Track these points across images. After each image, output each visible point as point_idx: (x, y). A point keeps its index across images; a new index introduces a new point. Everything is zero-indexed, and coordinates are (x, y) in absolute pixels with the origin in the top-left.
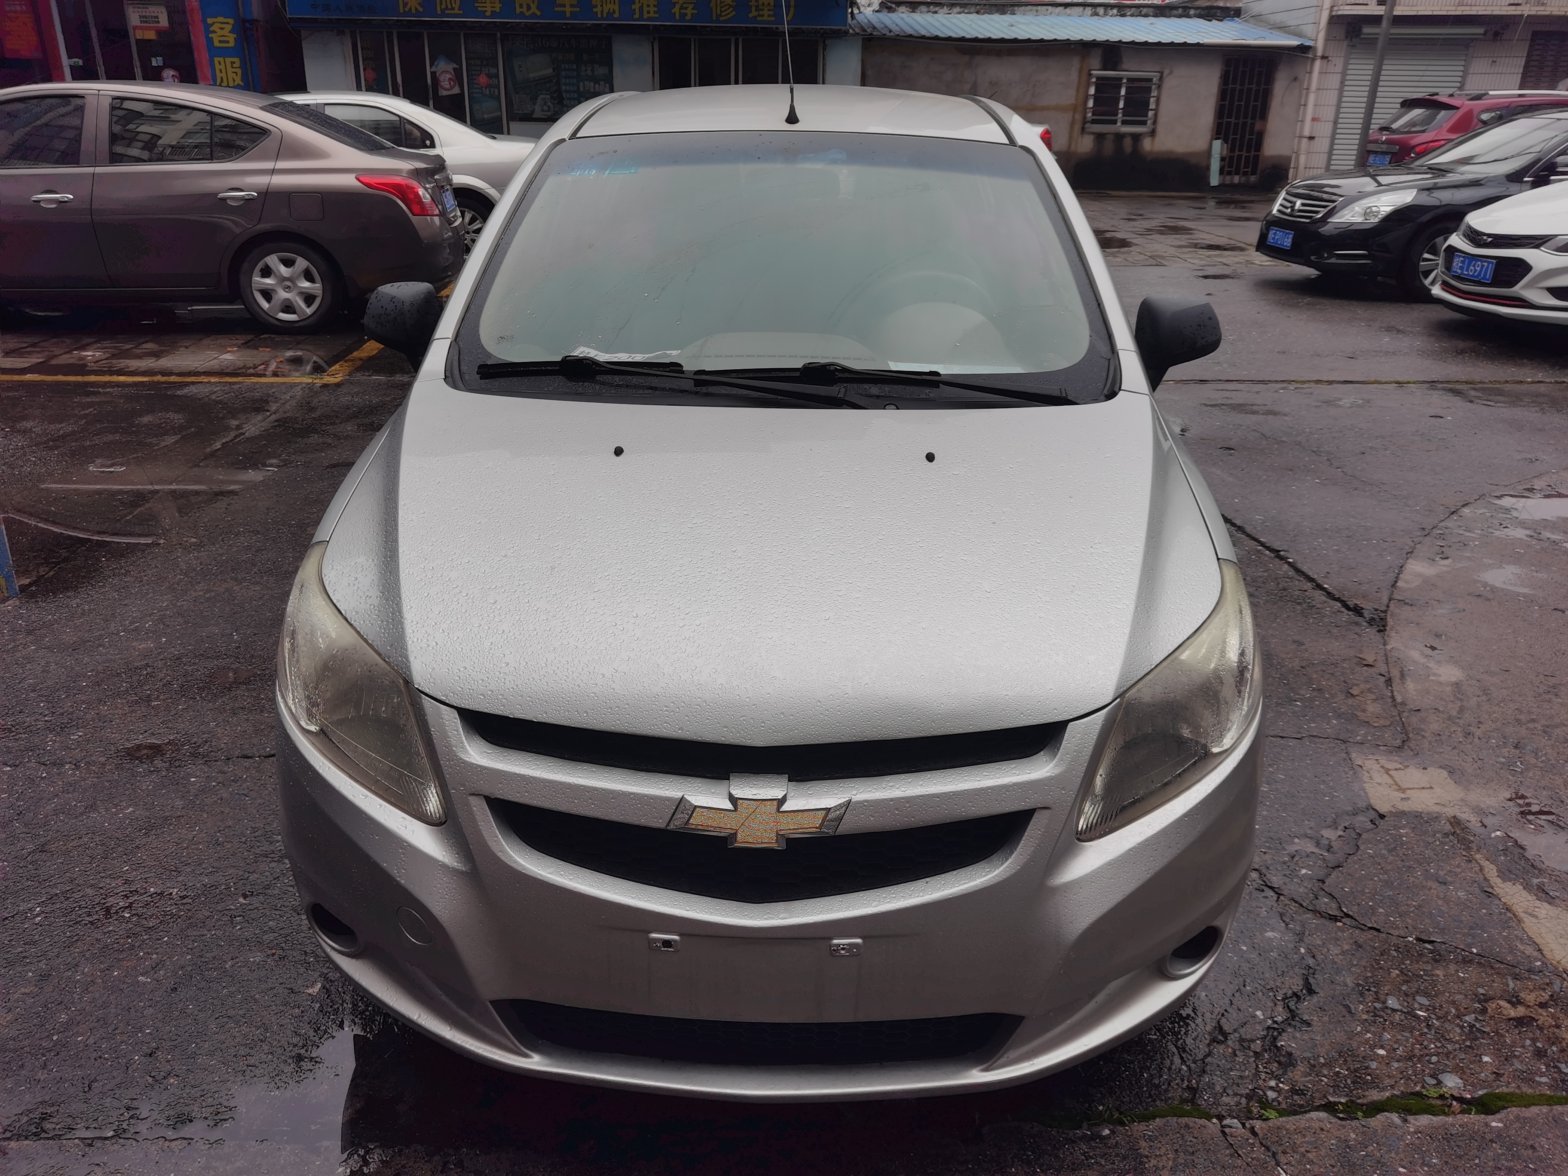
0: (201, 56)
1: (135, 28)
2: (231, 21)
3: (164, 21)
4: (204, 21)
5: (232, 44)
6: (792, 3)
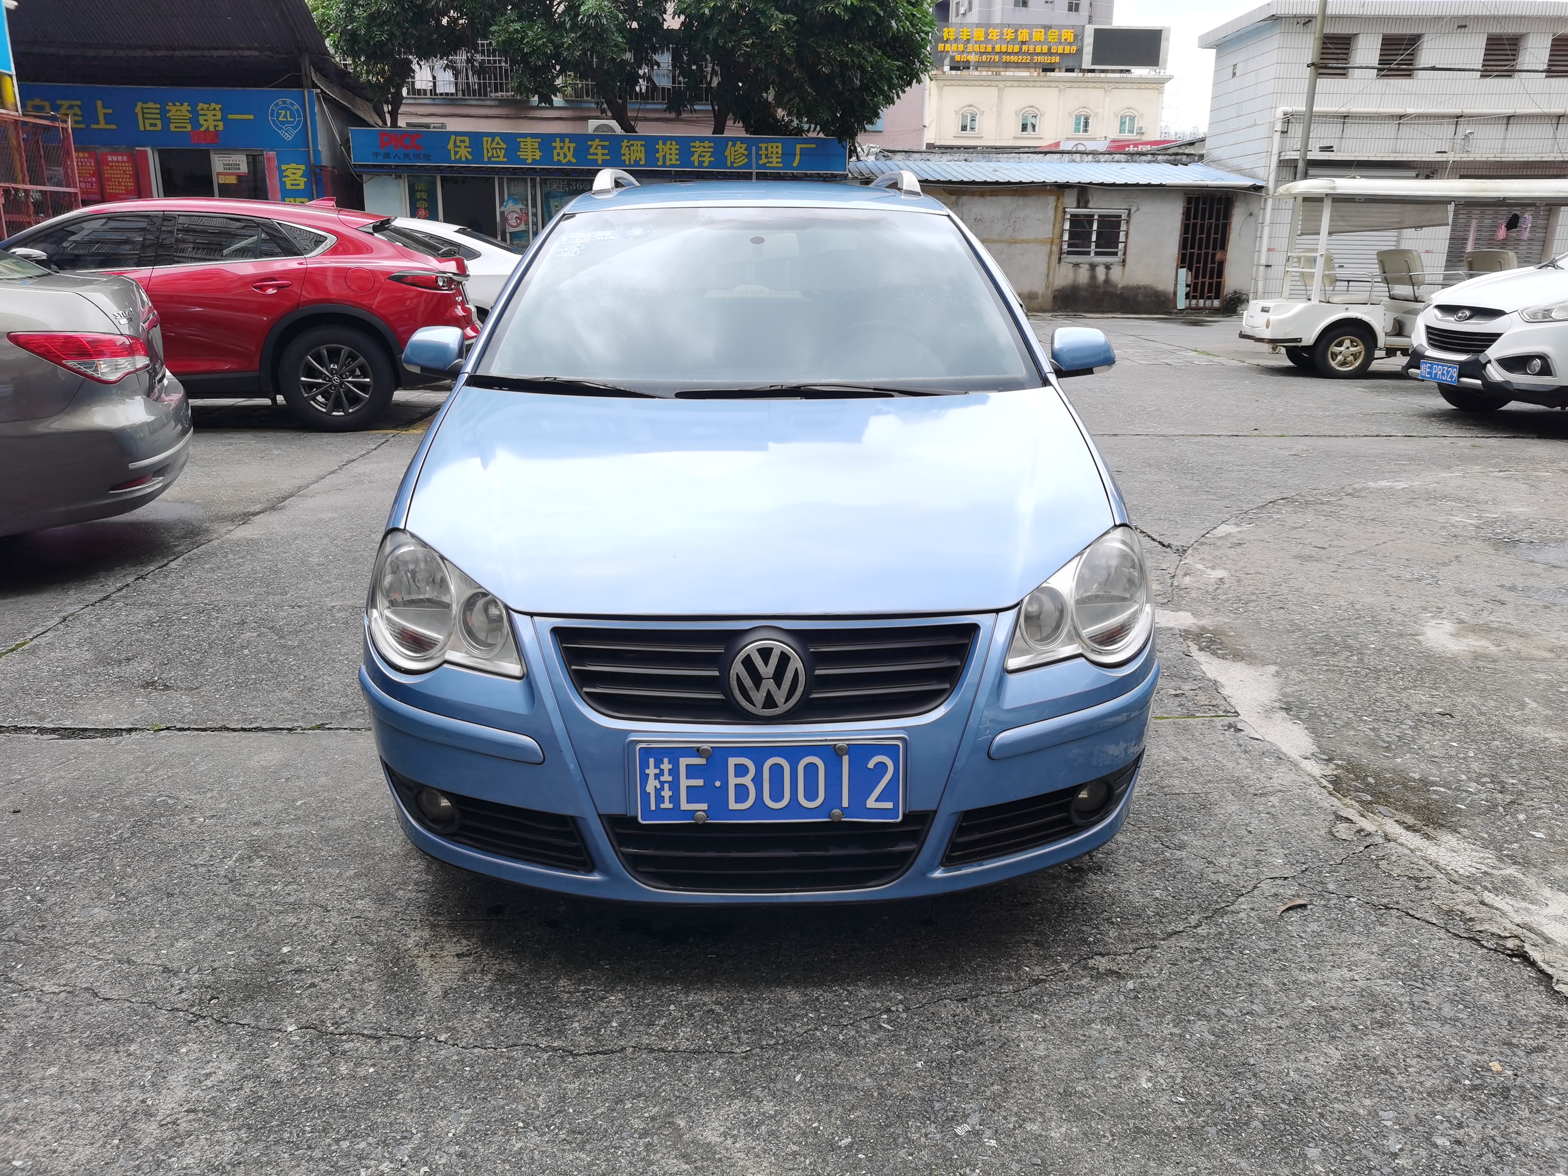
0: (274, 196)
1: (218, 174)
2: (303, 167)
3: (244, 169)
4: (279, 168)
5: (302, 187)
6: (798, 152)
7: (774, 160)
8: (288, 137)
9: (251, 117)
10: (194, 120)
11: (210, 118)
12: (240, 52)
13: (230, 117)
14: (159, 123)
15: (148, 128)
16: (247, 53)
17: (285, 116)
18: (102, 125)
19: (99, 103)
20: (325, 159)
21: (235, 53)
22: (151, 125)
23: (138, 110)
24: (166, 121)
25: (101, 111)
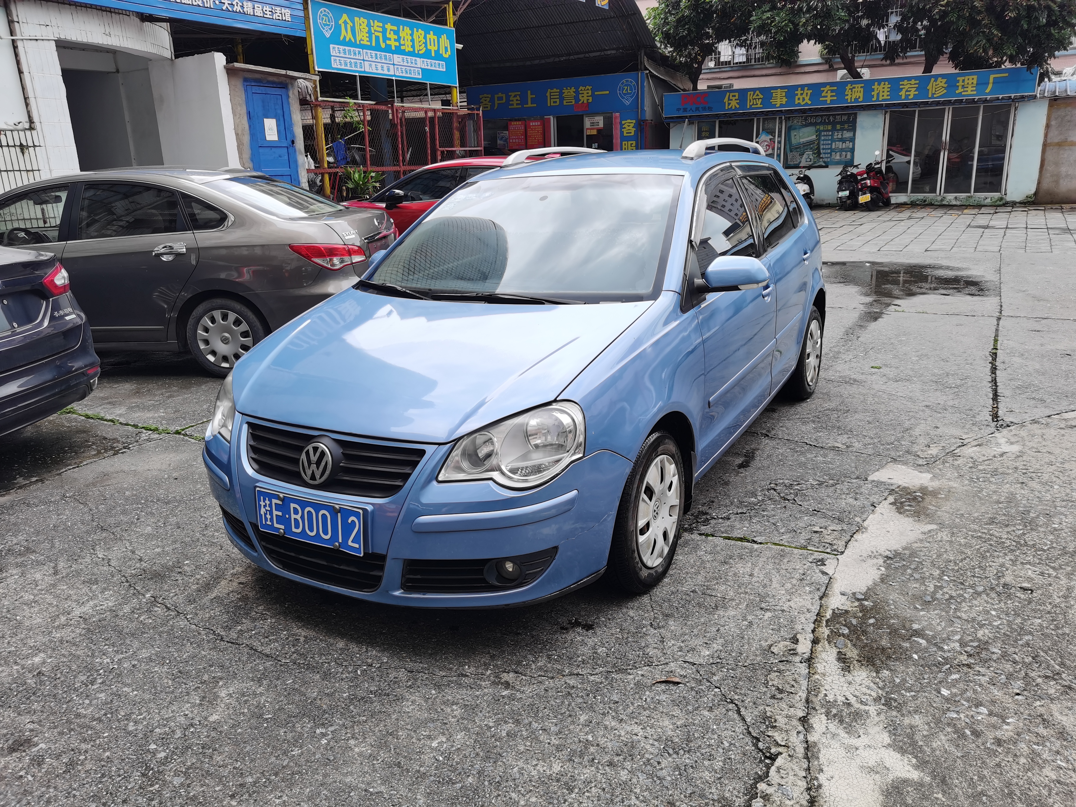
0: (616, 140)
1: (587, 129)
2: (634, 121)
3: (601, 125)
4: (621, 123)
5: (632, 134)
6: (991, 80)
7: (970, 89)
8: (627, 103)
9: (608, 92)
10: (577, 98)
11: (585, 95)
12: (606, 52)
13: (596, 93)
14: (558, 100)
15: (552, 104)
16: (609, 52)
17: (627, 90)
18: (530, 105)
19: (529, 92)
20: (648, 114)
21: (603, 53)
22: (554, 102)
23: (548, 94)
24: (562, 99)
25: (530, 96)
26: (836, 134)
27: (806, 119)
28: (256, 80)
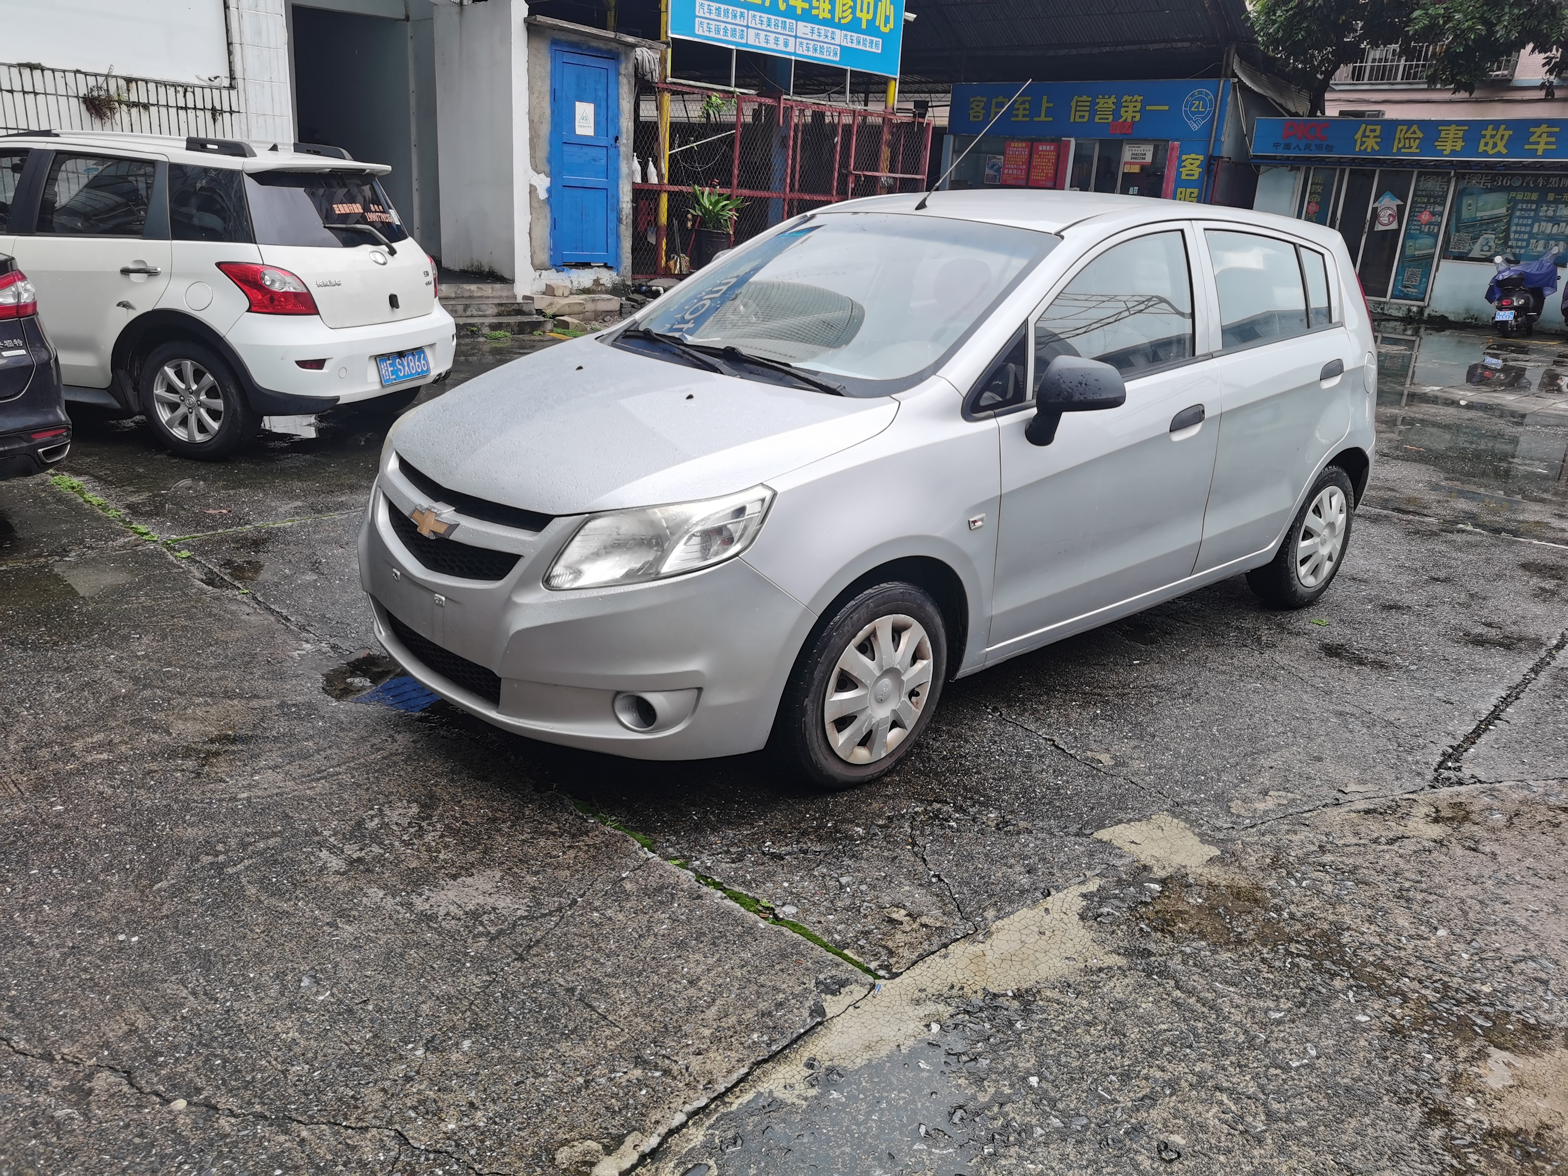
0: (1169, 185)
1: (1126, 163)
3: (1149, 159)
4: (1179, 158)
8: (1195, 127)
9: (1166, 108)
10: (1116, 113)
11: (1131, 109)
12: (1174, 45)
13: (1148, 108)
14: (1087, 114)
15: (1077, 120)
16: (1179, 45)
17: (1198, 107)
18: (1043, 118)
19: (1045, 97)
20: (1227, 148)
21: (1169, 46)
22: (1081, 117)
23: (1073, 104)
24: (1093, 112)
25: (1045, 105)
26: (1545, 208)
27: (1493, 180)
28: (571, 44)
